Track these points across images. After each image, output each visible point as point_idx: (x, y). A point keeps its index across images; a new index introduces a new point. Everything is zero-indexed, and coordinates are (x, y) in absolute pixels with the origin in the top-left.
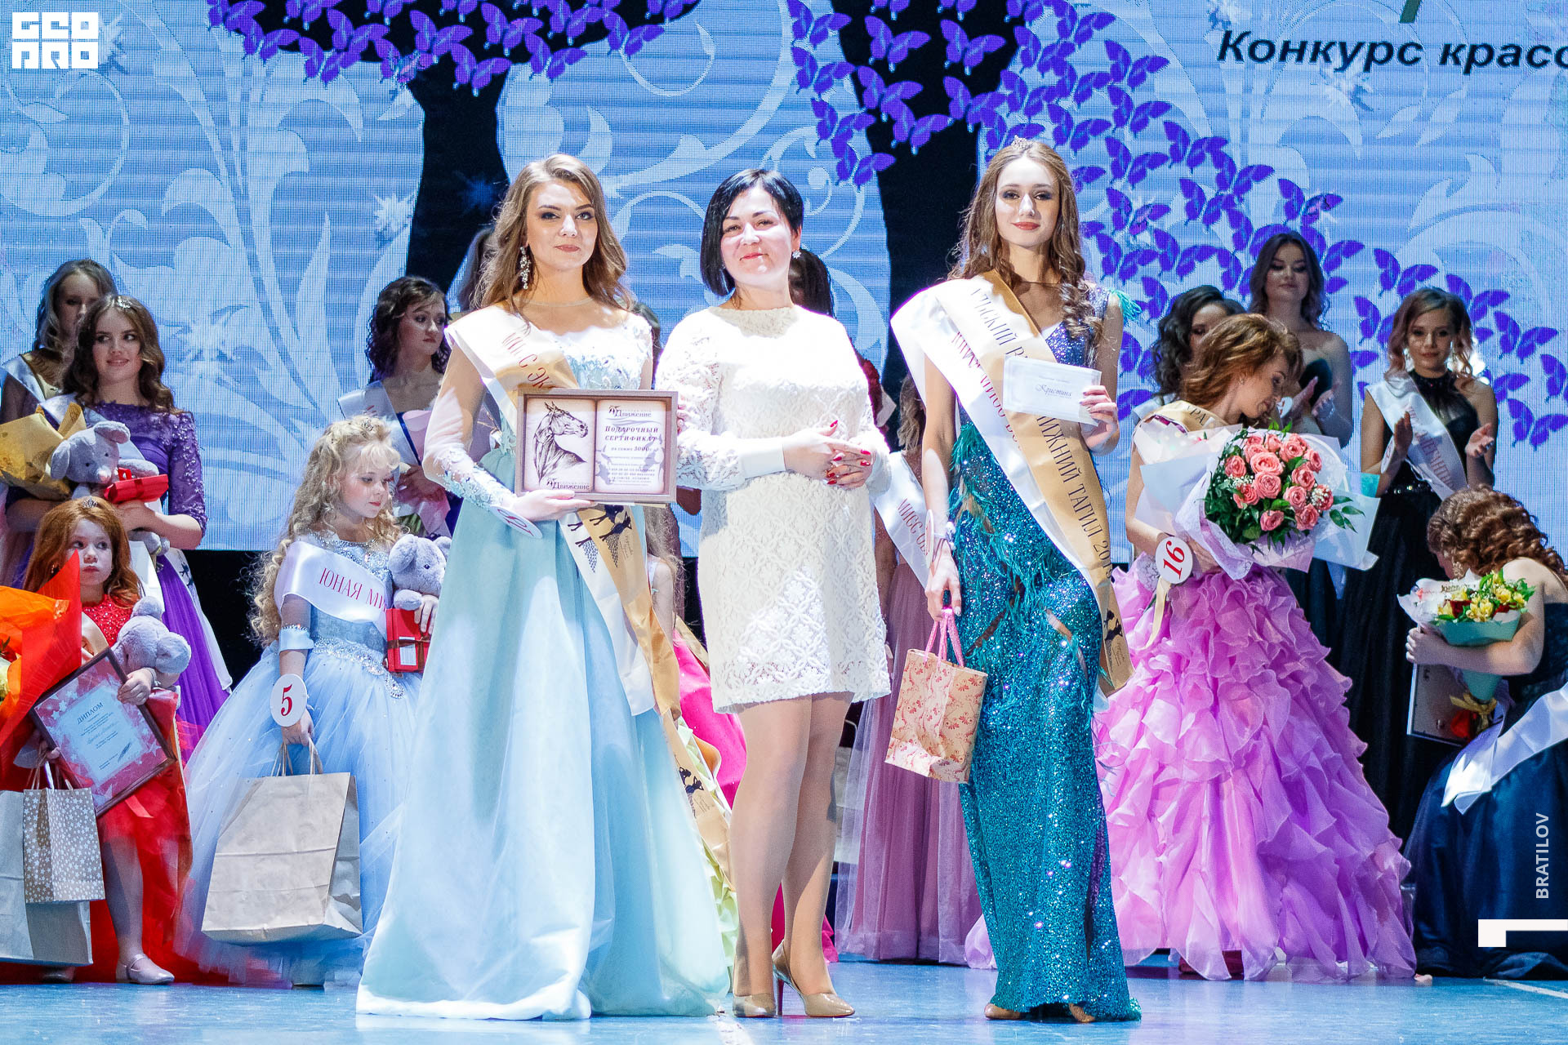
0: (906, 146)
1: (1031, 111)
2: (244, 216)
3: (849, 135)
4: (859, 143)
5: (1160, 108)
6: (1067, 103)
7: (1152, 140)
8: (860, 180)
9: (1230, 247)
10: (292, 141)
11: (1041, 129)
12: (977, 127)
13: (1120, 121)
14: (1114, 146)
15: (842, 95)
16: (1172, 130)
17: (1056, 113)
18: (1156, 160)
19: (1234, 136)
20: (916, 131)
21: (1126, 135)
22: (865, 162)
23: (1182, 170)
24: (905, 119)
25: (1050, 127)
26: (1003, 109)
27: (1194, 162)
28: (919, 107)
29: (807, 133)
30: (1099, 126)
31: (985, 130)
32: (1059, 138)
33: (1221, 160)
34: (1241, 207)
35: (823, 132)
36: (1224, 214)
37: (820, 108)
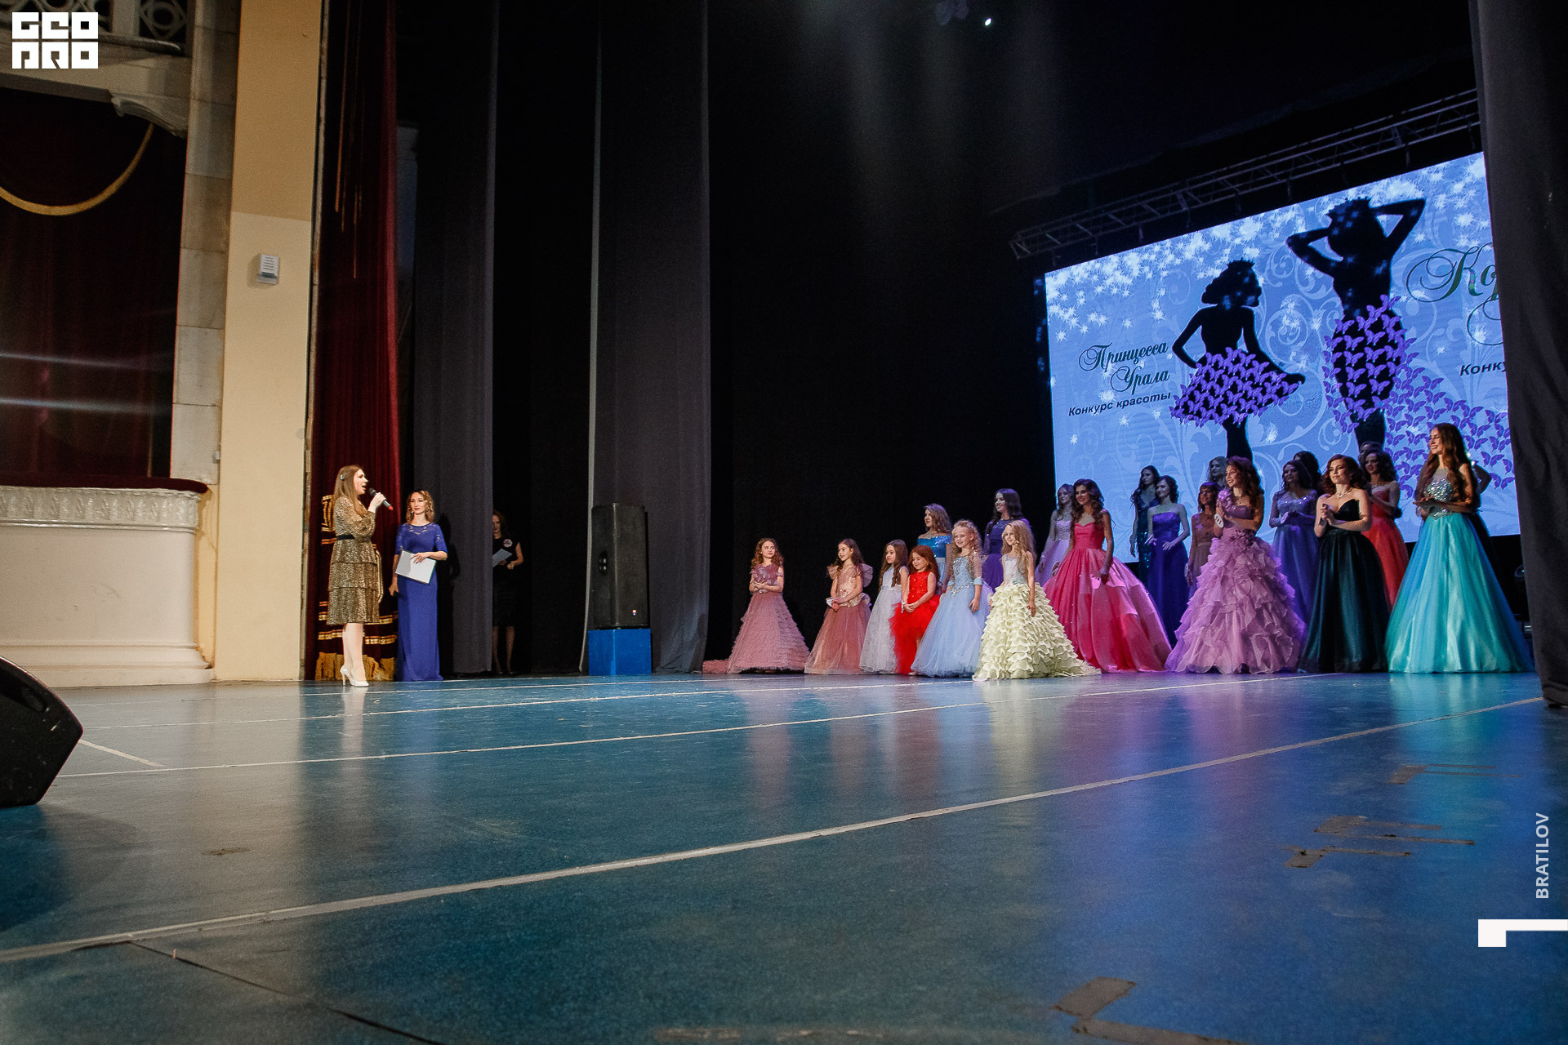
0: (1362, 419)
1: (1400, 403)
2: (1184, 468)
3: (1345, 419)
4: (1348, 421)
5: (1443, 394)
6: (1411, 398)
7: (1441, 404)
8: (1349, 432)
9: (1470, 435)
10: (1194, 444)
11: (1403, 407)
12: (1384, 410)
13: (1429, 401)
14: (1428, 409)
15: (1342, 407)
16: (1447, 401)
17: (1408, 402)
18: (1442, 411)
19: (1469, 400)
20: (1365, 414)
21: (1431, 405)
22: (1350, 425)
23: (1452, 413)
24: (1361, 412)
25: (1407, 406)
26: (1391, 403)
27: (1455, 410)
28: (1365, 407)
29: (1333, 420)
30: (1422, 403)
31: (1386, 410)
32: (1410, 409)
33: (1464, 407)
34: (1473, 421)
35: (1337, 419)
36: (1467, 424)
37: (1335, 412)
